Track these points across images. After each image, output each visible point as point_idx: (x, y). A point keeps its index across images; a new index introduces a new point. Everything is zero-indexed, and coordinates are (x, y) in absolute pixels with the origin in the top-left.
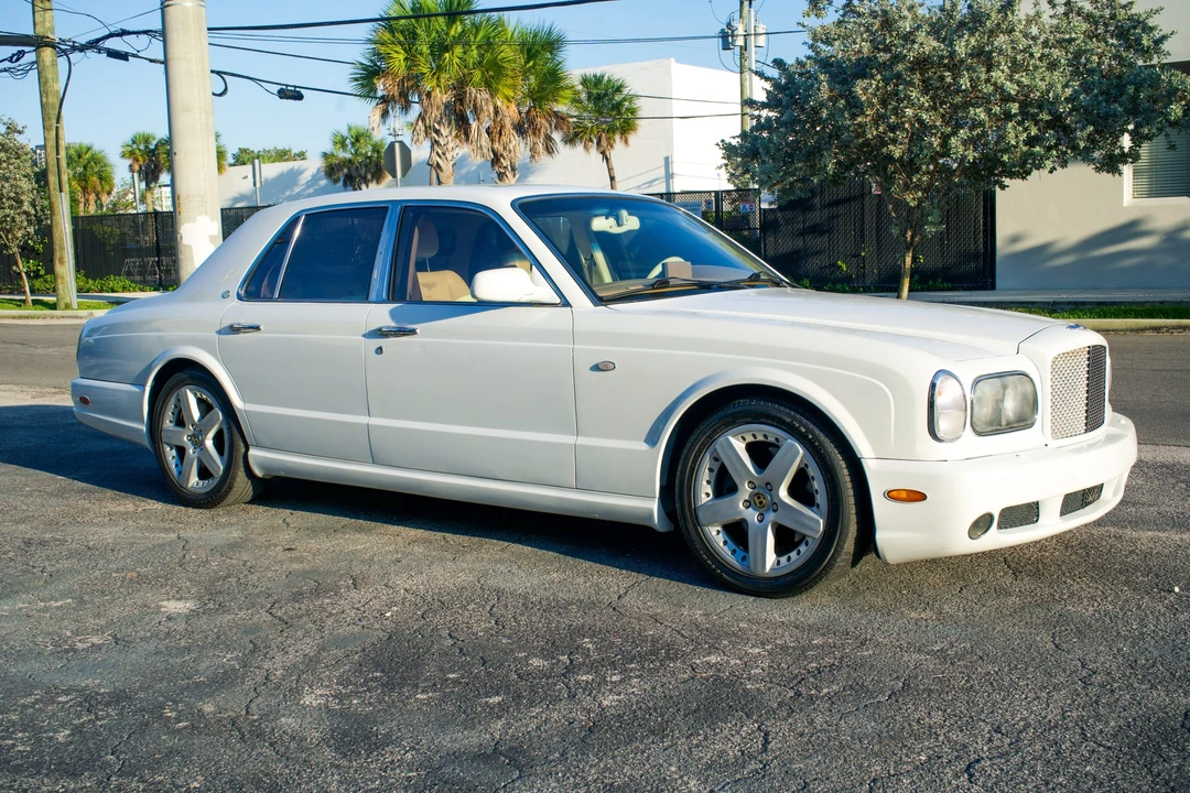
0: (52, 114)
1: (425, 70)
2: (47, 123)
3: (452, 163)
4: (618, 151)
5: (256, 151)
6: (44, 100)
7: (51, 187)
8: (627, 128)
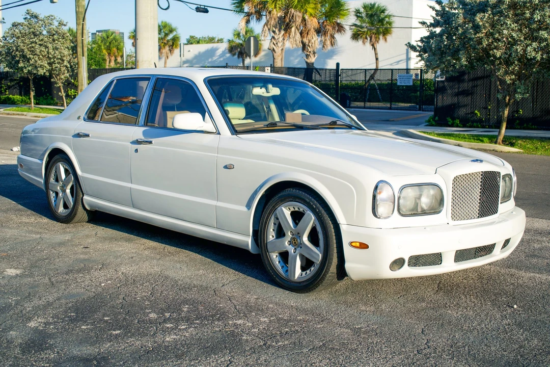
0: (81, 17)
2: (78, 22)
3: (280, 48)
4: (381, 45)
5: (198, 38)
6: (77, 9)
7: (79, 54)
8: (386, 32)
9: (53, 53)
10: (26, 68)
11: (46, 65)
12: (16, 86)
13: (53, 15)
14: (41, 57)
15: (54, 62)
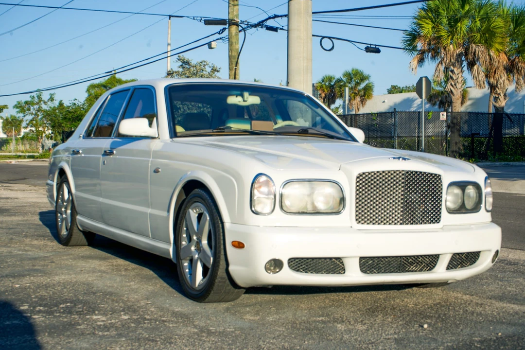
0: (234, 62)
1: (443, 34)
2: (231, 66)
3: (460, 90)
6: (230, 53)
13: (205, 60)
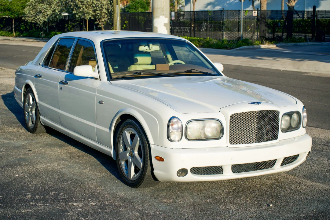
7: (114, 3)
9: (95, 3)
10: (77, 14)
11: (91, 12)
12: (78, 26)
14: (87, 6)
15: (96, 10)
